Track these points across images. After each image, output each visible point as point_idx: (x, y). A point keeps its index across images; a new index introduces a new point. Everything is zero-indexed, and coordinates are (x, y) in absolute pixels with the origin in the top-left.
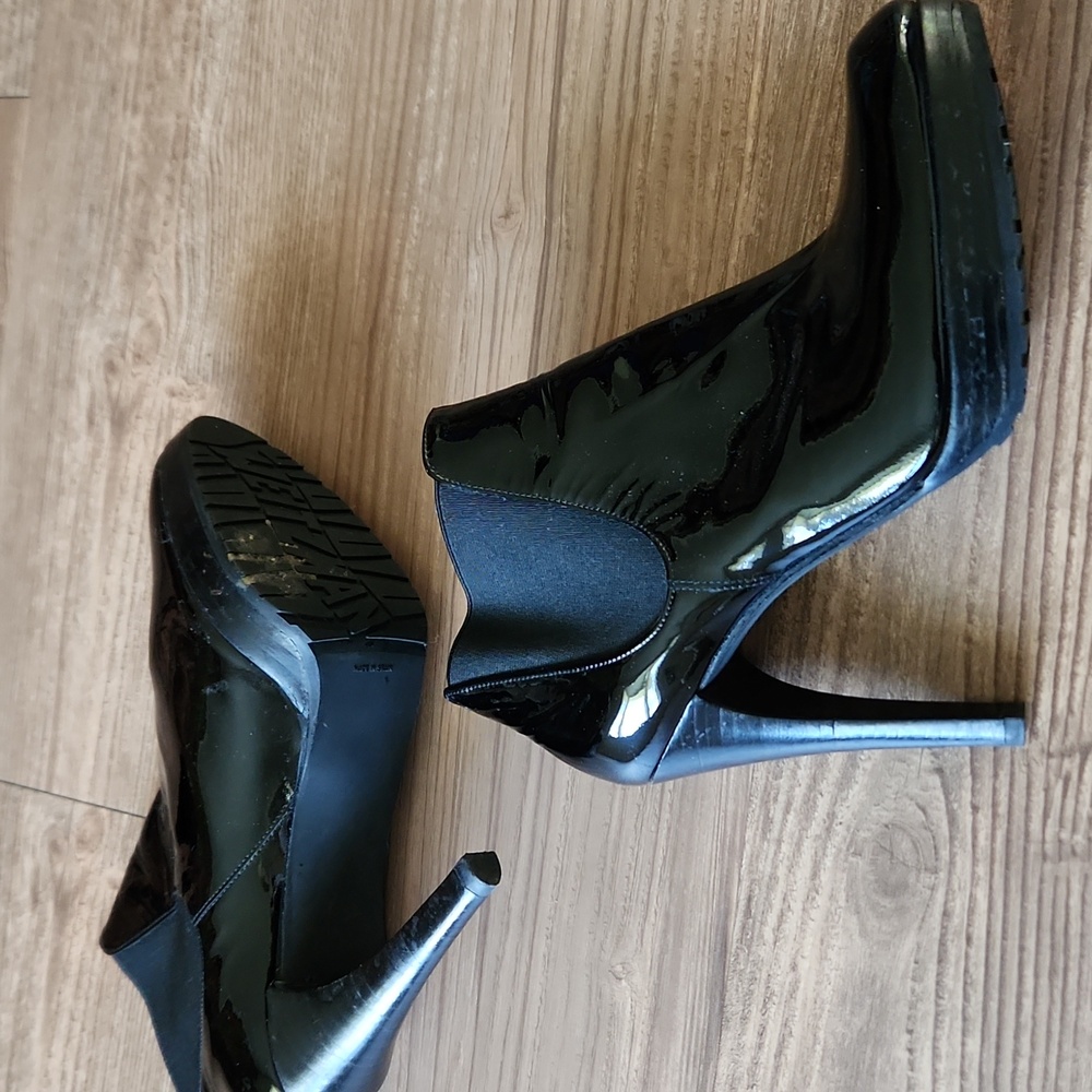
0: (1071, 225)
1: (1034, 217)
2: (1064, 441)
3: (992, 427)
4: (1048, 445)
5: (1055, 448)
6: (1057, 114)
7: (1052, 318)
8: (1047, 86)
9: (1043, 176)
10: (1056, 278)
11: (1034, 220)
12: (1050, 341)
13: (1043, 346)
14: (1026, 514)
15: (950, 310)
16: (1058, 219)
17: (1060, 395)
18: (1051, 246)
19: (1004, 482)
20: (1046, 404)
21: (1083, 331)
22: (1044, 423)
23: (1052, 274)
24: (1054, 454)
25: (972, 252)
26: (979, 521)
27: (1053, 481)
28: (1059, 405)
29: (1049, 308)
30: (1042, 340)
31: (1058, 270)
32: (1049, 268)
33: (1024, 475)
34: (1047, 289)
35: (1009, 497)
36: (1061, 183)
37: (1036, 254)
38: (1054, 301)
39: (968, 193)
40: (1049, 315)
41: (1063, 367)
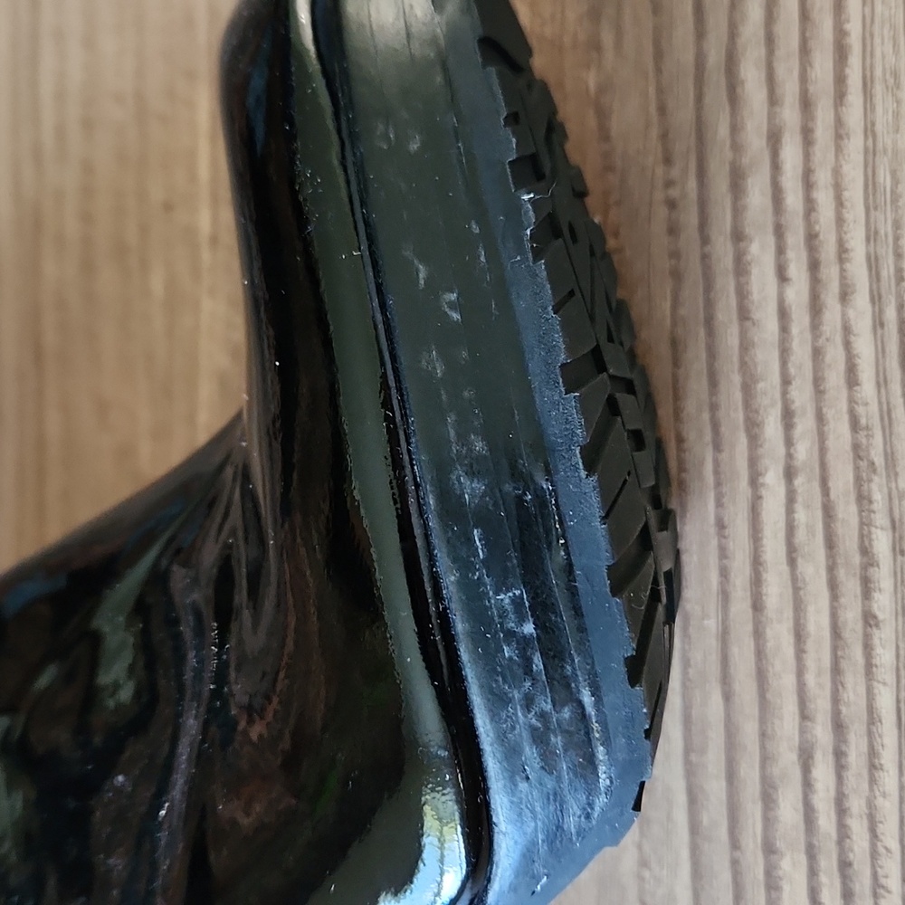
0: (735, 317)
1: (667, 305)
2: (777, 722)
3: (588, 817)
4: (749, 730)
5: (763, 735)
6: (683, 116)
7: (725, 489)
8: (659, 70)
9: (673, 230)
10: (721, 414)
11: (668, 313)
12: (727, 532)
13: (714, 542)
14: (727, 864)
15: (450, 580)
16: (709, 305)
17: (758, 634)
18: (704, 355)
19: (681, 798)
20: (734, 650)
21: (782, 510)
22: (737, 687)
23: (714, 408)
24: (763, 747)
25: (479, 446)
26: (647, 874)
27: (768, 799)
28: (760, 653)
29: (717, 472)
30: (712, 530)
31: (722, 399)
32: (705, 396)
33: (716, 788)
34: (708, 437)
35: (694, 828)
36: (705, 240)
37: (681, 371)
38: (724, 456)
39: (456, 316)
40: (718, 484)
41: (757, 581)
